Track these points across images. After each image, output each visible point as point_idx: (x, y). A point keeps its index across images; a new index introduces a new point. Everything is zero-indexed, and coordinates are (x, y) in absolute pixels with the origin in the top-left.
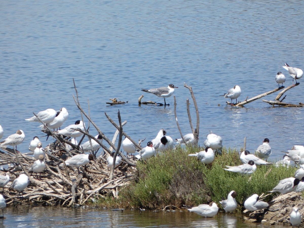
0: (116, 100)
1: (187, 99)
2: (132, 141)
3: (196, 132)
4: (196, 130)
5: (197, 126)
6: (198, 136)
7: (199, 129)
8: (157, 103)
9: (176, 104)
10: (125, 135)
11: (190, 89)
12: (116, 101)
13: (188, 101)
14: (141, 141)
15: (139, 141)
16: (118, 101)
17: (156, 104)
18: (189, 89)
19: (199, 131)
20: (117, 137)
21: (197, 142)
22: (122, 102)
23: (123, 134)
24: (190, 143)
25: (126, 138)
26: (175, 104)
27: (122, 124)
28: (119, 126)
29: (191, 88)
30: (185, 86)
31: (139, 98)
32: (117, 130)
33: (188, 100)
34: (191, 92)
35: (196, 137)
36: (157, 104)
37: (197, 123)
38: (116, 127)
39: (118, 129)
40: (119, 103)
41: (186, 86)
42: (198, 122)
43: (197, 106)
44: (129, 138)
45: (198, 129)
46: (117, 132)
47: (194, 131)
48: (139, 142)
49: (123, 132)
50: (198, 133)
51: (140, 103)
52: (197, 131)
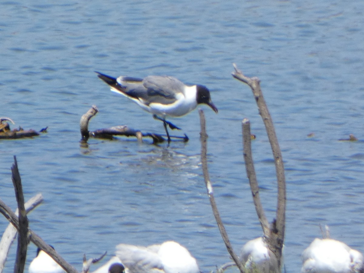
0: (5, 123)
1: (245, 121)
2: (59, 262)
3: (275, 231)
4: (275, 223)
5: (278, 209)
6: (280, 242)
7: (284, 221)
8: (145, 132)
9: (206, 136)
10: (36, 243)
11: (254, 86)
12: (7, 128)
13: (247, 127)
14: (90, 260)
15: (85, 260)
16: (12, 128)
17: (139, 135)
18: (251, 86)
19: (284, 227)
20: (10, 247)
21: (279, 263)
22: (26, 130)
23: (31, 238)
24: (255, 268)
25: (42, 253)
26: (204, 137)
27: (27, 206)
28: (17, 214)
29: (258, 83)
30: (235, 77)
31: (84, 118)
32: (11, 225)
33: (248, 123)
34: (257, 95)
35: (277, 248)
36: (143, 135)
37: (279, 200)
38: (7, 217)
39: (13, 221)
40: (15, 136)
41: (238, 75)
42: (282, 198)
43: (277, 144)
44: (49, 253)
45: (281, 219)
46: (11, 231)
47: (268, 226)
48: (85, 265)
49: (29, 234)
50: (283, 235)
51: (85, 134)
52: (279, 227)
